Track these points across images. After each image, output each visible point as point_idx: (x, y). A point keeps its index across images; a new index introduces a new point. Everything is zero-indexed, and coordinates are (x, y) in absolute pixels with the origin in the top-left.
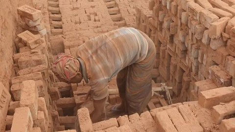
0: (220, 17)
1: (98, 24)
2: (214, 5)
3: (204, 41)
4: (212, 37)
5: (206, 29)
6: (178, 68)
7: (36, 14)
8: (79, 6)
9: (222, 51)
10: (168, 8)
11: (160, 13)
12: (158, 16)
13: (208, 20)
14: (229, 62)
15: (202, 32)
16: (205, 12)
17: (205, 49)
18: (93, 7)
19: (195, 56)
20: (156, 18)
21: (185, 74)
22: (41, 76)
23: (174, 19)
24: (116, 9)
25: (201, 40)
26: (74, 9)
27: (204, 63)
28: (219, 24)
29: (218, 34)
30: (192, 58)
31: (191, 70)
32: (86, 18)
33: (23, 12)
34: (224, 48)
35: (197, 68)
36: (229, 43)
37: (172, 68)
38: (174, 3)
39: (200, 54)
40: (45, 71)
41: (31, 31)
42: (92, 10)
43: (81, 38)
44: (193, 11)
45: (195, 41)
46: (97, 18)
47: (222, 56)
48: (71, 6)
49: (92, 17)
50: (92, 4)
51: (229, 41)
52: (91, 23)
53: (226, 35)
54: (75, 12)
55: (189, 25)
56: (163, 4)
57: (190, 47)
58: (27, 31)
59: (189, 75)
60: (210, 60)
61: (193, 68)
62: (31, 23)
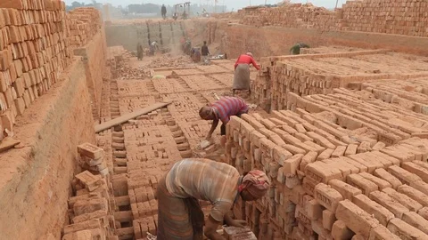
0: (294, 153)
1: (166, 161)
2: (287, 142)
3: (280, 179)
4: (287, 176)
5: (281, 166)
6: (254, 209)
7: (98, 152)
8: (145, 142)
9: (299, 189)
11: (232, 149)
12: (230, 153)
13: (282, 156)
14: (307, 202)
15: (277, 170)
16: (278, 148)
17: (281, 187)
18: (161, 143)
19: (271, 195)
20: (228, 155)
21: (262, 216)
22: (99, 223)
23: (247, 156)
24: (185, 144)
25: (276, 178)
26: (140, 145)
27: (281, 203)
28: (293, 161)
29: (293, 172)
30: (268, 198)
31: (268, 211)
32: (154, 155)
33: (84, 150)
34: (300, 187)
35: (274, 208)
36: (305, 181)
37: (247, 208)
38: (246, 140)
39: (276, 193)
40: (104, 217)
41: (91, 171)
42: (160, 146)
43: (147, 177)
44: (265, 147)
46: (165, 155)
47: (299, 195)
48: (138, 142)
49: (160, 153)
50: (161, 139)
51: (305, 179)
52: (159, 159)
53: (300, 173)
54: (142, 148)
55: (263, 161)
56: (235, 139)
58: (87, 172)
59: (266, 217)
60: (287, 199)
61: (270, 209)
62: (92, 162)
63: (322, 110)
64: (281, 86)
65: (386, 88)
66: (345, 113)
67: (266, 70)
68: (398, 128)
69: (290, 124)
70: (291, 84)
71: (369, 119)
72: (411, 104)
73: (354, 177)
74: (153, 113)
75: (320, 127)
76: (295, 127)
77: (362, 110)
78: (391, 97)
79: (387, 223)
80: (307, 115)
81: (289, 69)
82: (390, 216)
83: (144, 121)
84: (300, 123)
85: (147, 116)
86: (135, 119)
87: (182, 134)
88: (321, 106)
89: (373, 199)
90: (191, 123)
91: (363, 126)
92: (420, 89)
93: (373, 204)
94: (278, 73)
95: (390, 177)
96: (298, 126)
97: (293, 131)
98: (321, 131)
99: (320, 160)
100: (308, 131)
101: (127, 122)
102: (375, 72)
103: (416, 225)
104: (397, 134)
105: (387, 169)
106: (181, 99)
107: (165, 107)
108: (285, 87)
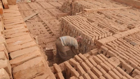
0: (93, 37)
1: (45, 35)
8: (35, 28)
10: (74, 32)
11: (71, 33)
16: (88, 35)
19: (85, 47)
25: (87, 43)
26: (34, 29)
28: (93, 39)
29: (93, 42)
32: (40, 33)
34: (95, 46)
35: (86, 50)
36: (96, 44)
39: (87, 47)
42: (41, 30)
45: (85, 43)
48: (33, 28)
49: (42, 32)
50: (40, 27)
52: (42, 34)
53: (95, 42)
54: (35, 31)
57: (83, 44)
63: (94, 22)
64: (76, 9)
65: (108, 14)
66: (100, 23)
67: (71, 3)
68: (114, 28)
69: (88, 27)
70: (79, 9)
71: (107, 25)
72: (115, 20)
73: (108, 43)
74: (34, 17)
75: (95, 28)
76: (89, 28)
77: (104, 22)
78: (110, 17)
79: (118, 55)
80: (91, 23)
81: (79, 4)
82: (118, 53)
83: (32, 20)
84: (90, 26)
85: (32, 18)
86: (28, 20)
87: (46, 25)
88: (93, 20)
89: (114, 49)
90: (48, 21)
91: (105, 27)
92: (116, 14)
93: (115, 51)
94: (75, 5)
95: (116, 43)
96: (90, 27)
97: (89, 29)
98: (96, 29)
99: (100, 39)
100: (93, 29)
101: (26, 21)
102: (104, 8)
103: (123, 55)
104: (114, 30)
105: (115, 41)
106: (41, 12)
107: (37, 15)
108: (77, 10)
